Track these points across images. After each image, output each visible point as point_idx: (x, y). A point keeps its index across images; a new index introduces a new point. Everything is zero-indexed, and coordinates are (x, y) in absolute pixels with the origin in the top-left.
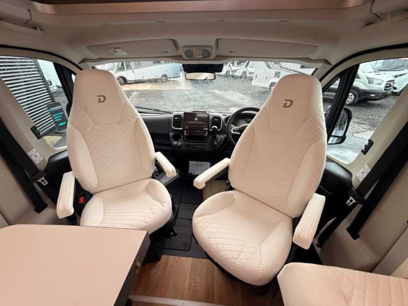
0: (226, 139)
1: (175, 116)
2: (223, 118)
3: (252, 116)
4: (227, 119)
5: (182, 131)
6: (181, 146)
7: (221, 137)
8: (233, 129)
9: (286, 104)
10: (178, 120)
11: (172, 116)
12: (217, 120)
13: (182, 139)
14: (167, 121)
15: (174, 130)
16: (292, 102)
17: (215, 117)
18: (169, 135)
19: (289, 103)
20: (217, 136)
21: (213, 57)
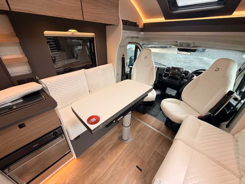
1: (168, 68)
2: (190, 72)
5: (169, 74)
6: (166, 80)
7: (186, 80)
9: (216, 70)
10: (168, 69)
11: (166, 67)
12: (186, 73)
13: (167, 77)
14: (164, 69)
15: (165, 73)
16: (219, 69)
17: (186, 71)
18: (162, 74)
19: (218, 69)
20: (184, 79)
21: (192, 46)
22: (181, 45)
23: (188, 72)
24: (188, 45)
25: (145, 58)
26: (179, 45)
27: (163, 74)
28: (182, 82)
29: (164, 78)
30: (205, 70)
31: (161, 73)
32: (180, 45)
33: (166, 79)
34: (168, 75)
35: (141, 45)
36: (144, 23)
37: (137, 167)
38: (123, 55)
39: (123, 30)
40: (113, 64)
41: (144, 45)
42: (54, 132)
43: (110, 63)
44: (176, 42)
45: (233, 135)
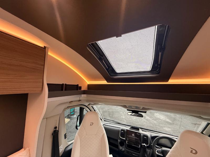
1: (122, 130)
2: (150, 137)
4: (152, 140)
7: (149, 151)
8: (157, 150)
10: (123, 133)
12: (146, 138)
13: (124, 146)
15: (121, 138)
16: (196, 151)
17: (144, 136)
21: (141, 108)
24: (137, 107)
25: (91, 125)
27: (119, 141)
28: (146, 156)
31: (117, 139)
32: (129, 106)
33: (123, 149)
34: (126, 142)
35: (86, 105)
36: (88, 84)
38: (56, 128)
39: (49, 97)
41: (91, 105)
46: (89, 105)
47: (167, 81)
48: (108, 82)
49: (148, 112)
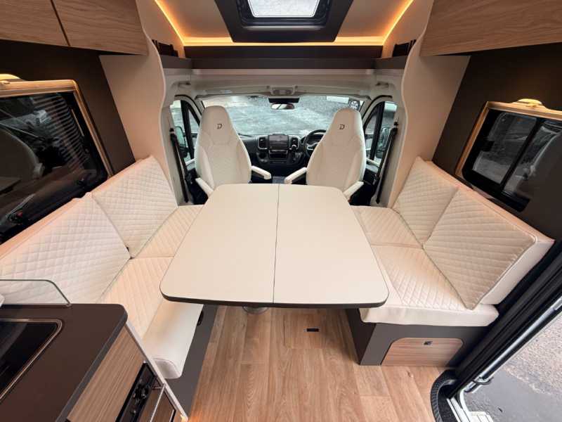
0: (302, 155)
1: (261, 138)
2: (299, 139)
3: (321, 136)
4: (302, 140)
5: (267, 151)
7: (299, 154)
8: (308, 146)
9: (341, 127)
10: (263, 142)
11: (258, 138)
12: (294, 140)
13: (267, 157)
14: (256, 142)
15: (260, 150)
16: (344, 126)
17: (293, 139)
18: (255, 154)
20: (296, 154)
21: (293, 94)
22: (277, 92)
23: (296, 139)
24: (288, 92)
25: (218, 128)
26: (272, 93)
27: (258, 154)
28: (295, 159)
29: (262, 160)
30: (324, 131)
32: (274, 92)
33: (266, 161)
34: (268, 153)
35: (193, 99)
36: (184, 45)
37: (308, 330)
38: (172, 130)
39: (164, 67)
40: (155, 157)
41: (200, 99)
42: (137, 387)
43: (148, 156)
44: (268, 87)
45: (391, 208)
46: (197, 97)
47: (333, 40)
48: (235, 40)
49: (303, 99)
